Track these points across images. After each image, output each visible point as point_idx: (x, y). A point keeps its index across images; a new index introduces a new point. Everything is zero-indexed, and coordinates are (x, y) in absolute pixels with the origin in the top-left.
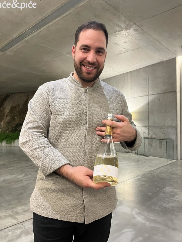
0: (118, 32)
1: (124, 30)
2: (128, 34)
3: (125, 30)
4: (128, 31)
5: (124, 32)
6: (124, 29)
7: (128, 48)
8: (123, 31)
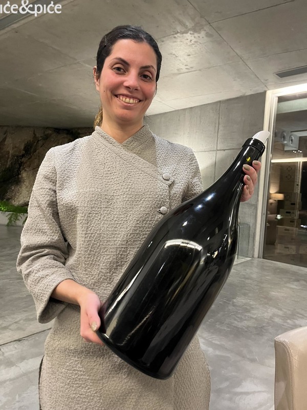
0: (179, 34)
1: (190, 32)
2: (195, 40)
3: (192, 32)
4: (196, 35)
5: (190, 36)
6: (189, 30)
7: (191, 66)
8: (189, 34)
